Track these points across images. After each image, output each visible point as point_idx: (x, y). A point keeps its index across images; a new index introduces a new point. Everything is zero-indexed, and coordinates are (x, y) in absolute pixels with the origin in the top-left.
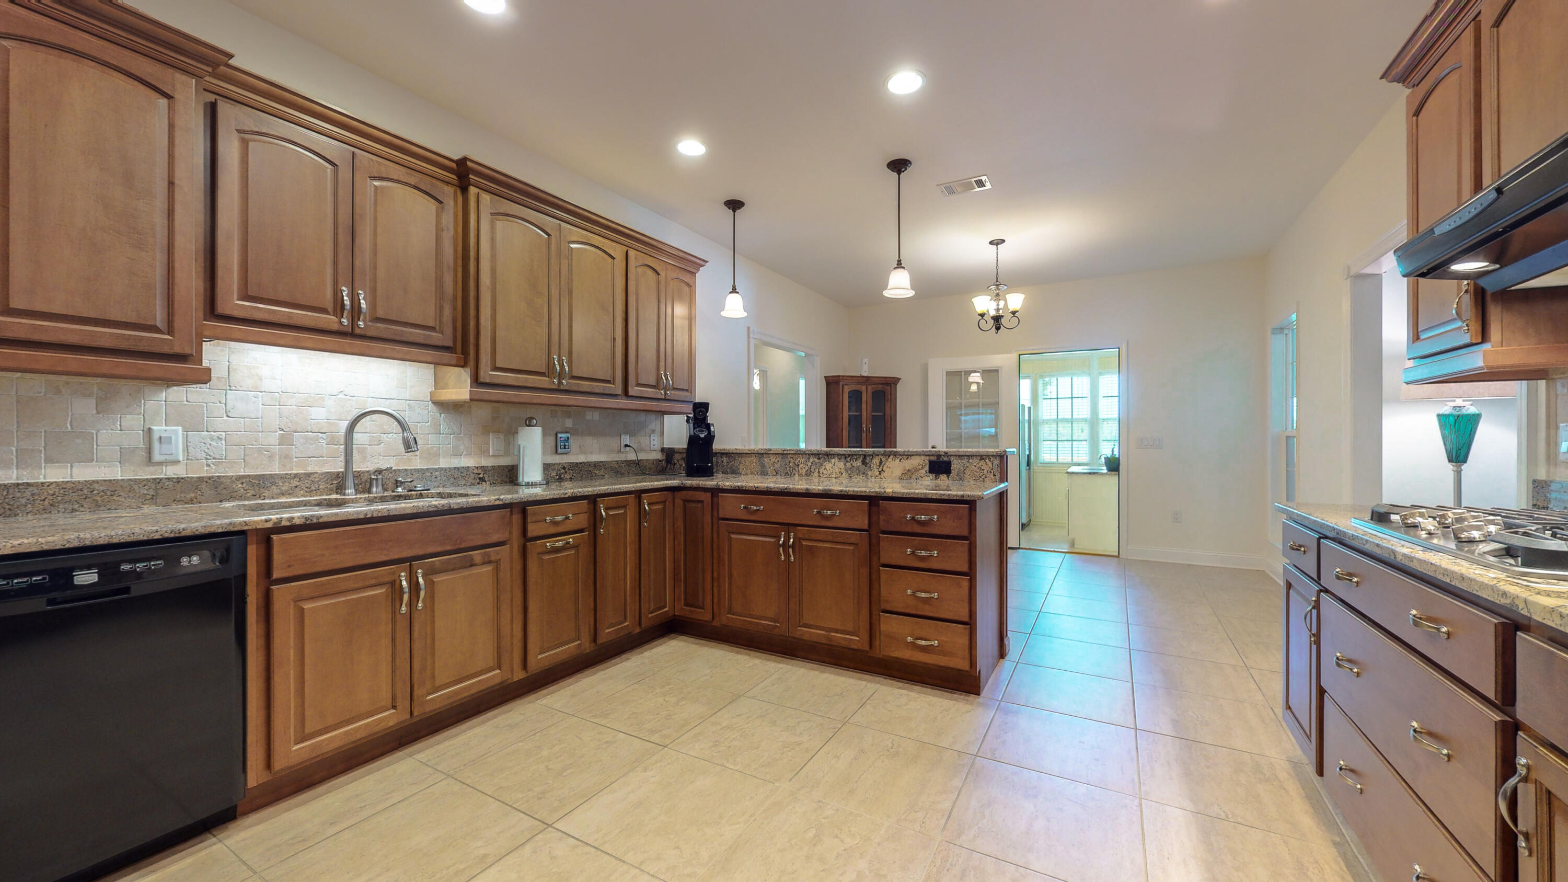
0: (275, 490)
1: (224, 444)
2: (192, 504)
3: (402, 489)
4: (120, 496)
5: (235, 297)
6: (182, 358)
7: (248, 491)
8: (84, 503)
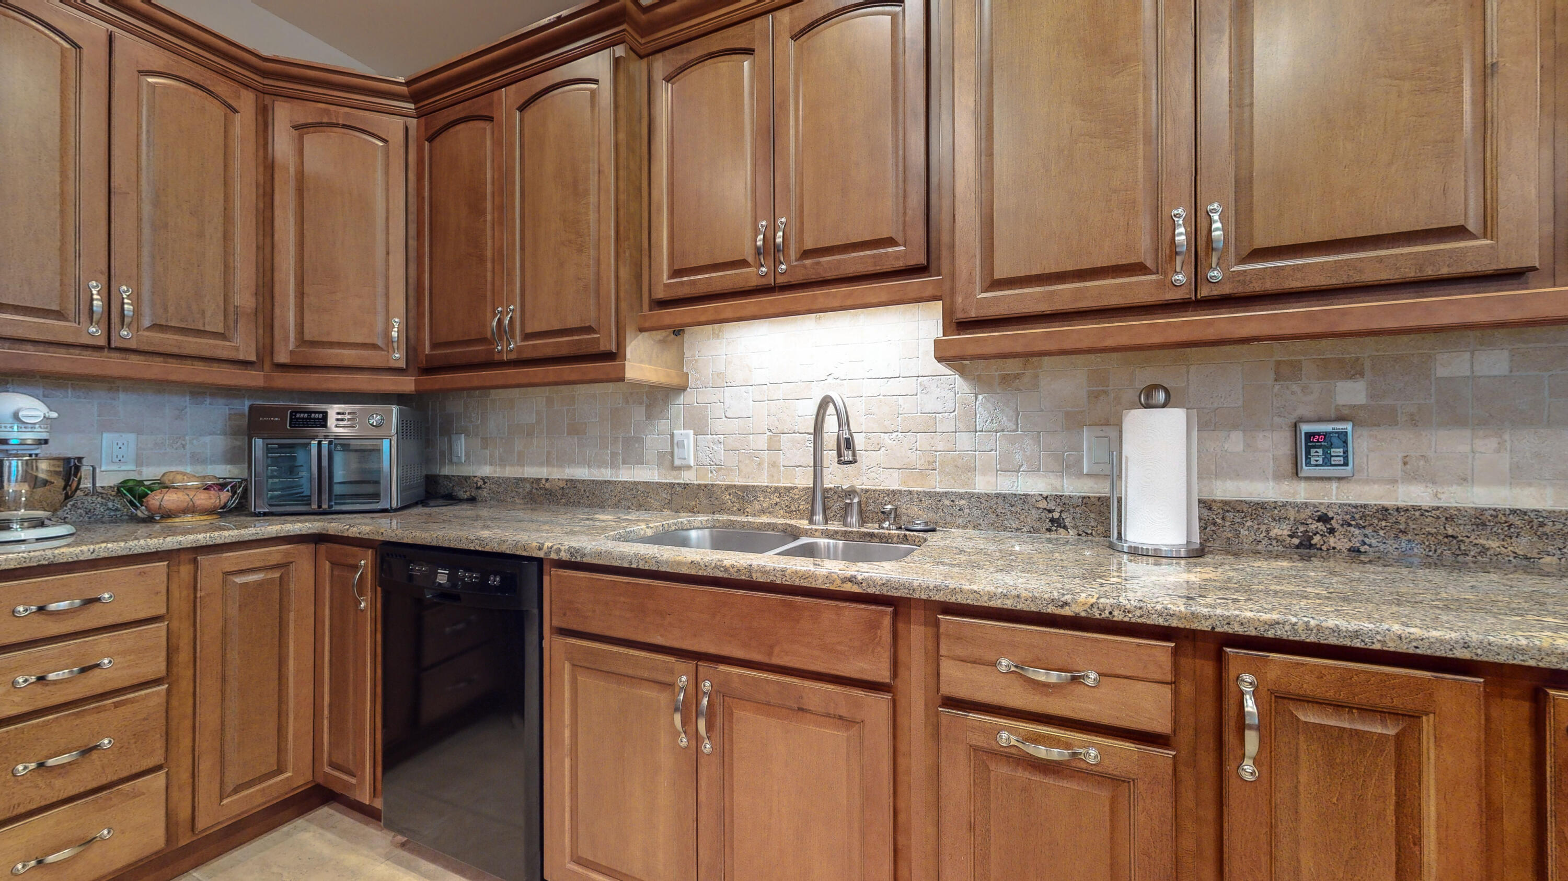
1: (723, 449)
2: (693, 512)
3: (890, 524)
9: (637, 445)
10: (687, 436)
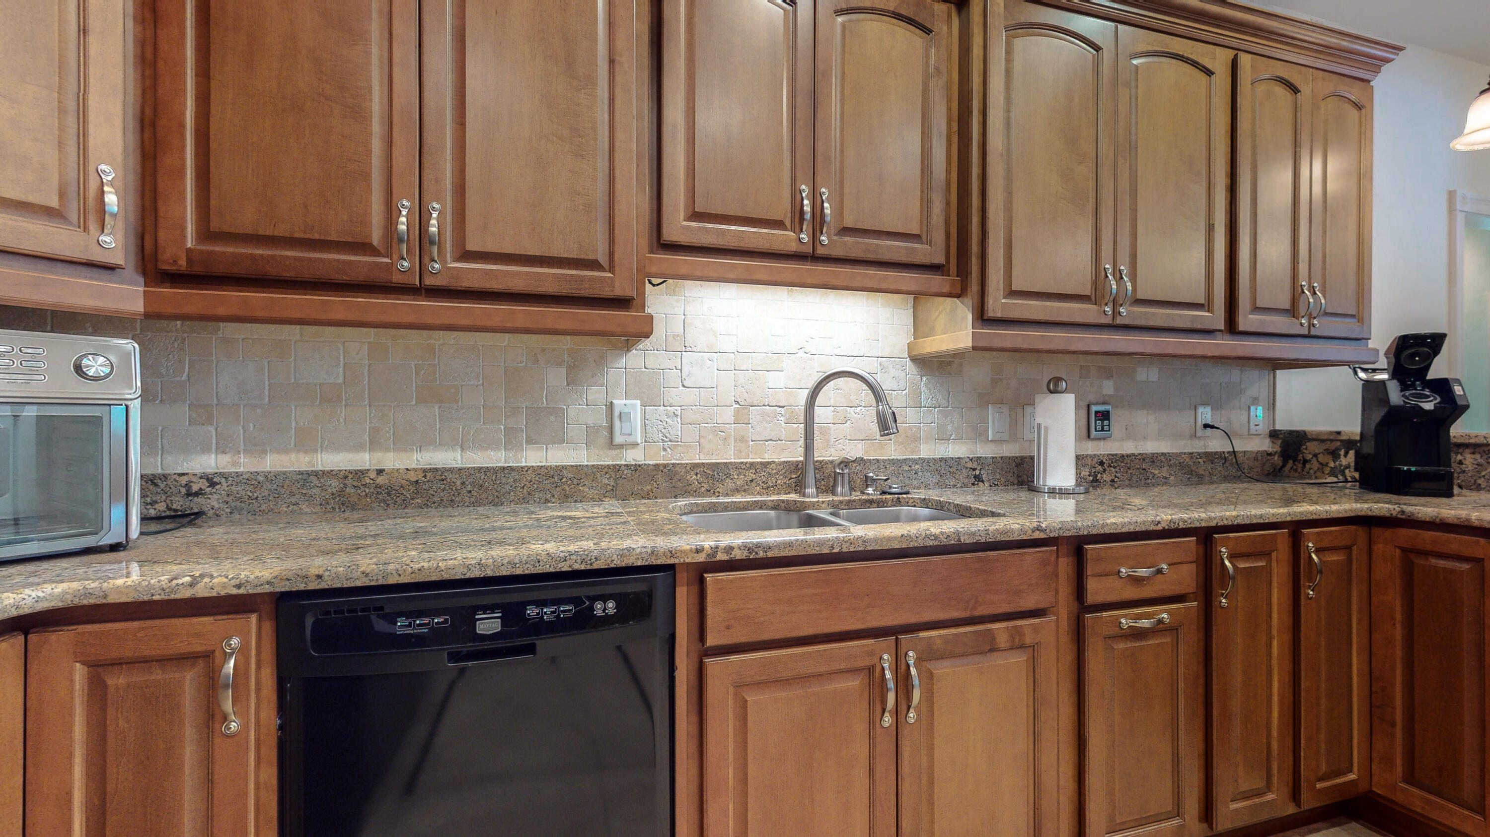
0: (729, 484)
1: (680, 422)
2: (648, 498)
3: (873, 490)
4: (585, 485)
5: (682, 218)
6: (622, 303)
7: (703, 485)
8: (555, 493)
10: (634, 406)
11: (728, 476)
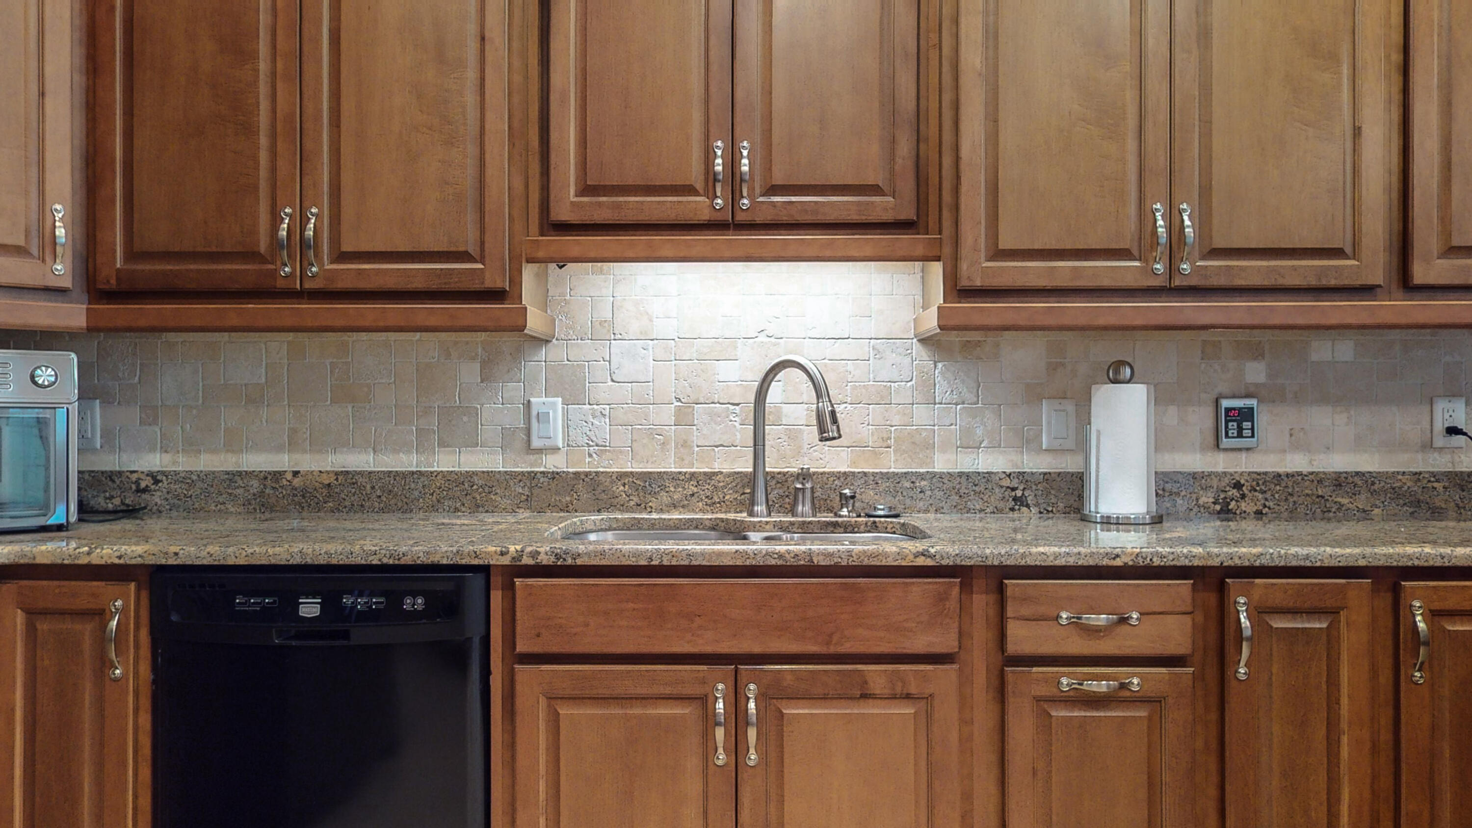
0: (664, 497)
1: (608, 423)
2: (567, 511)
3: (850, 511)
4: (497, 493)
7: (631, 497)
8: (465, 501)
9: (465, 419)
10: (554, 404)
11: (663, 488)
